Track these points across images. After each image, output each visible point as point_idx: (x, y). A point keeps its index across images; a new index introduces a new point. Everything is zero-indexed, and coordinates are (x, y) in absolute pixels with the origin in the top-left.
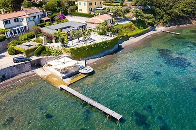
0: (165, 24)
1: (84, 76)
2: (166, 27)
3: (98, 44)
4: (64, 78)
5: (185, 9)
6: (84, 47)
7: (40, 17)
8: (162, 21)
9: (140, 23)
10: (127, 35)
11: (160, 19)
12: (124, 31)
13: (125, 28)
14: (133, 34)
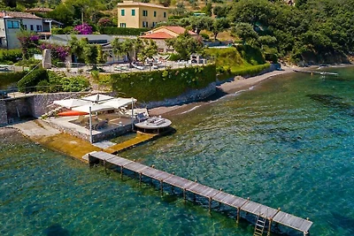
0: (297, 59)
1: (151, 136)
2: (301, 66)
3: (175, 71)
4: (96, 139)
5: (335, 32)
6: (145, 74)
7: (35, 29)
8: (291, 54)
9: (250, 53)
10: (229, 71)
11: (286, 49)
12: (222, 62)
13: (224, 56)
14: (240, 70)
